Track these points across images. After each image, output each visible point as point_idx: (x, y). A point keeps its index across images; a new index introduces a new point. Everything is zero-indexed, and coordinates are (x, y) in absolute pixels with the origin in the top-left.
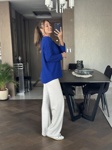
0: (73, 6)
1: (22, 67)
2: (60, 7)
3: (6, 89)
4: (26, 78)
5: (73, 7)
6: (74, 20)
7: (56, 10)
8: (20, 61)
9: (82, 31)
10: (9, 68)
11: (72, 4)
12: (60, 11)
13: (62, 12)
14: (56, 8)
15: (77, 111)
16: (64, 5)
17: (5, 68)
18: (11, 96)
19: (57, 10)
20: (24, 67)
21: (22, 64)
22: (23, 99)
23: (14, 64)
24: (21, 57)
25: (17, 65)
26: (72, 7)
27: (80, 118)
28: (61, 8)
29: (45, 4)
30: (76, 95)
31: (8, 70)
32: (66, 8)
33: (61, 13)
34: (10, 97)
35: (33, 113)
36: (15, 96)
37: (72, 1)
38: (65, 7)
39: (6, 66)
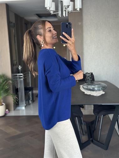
0: (81, 7)
1: (22, 78)
2: (64, 9)
3: (3, 103)
4: (27, 89)
5: (80, 9)
6: (82, 23)
7: (58, 13)
8: (20, 71)
9: (92, 36)
10: (6, 80)
11: (78, 6)
12: (64, 15)
13: (67, 16)
14: (58, 10)
15: (86, 133)
16: (68, 6)
17: (2, 80)
18: (9, 110)
19: (60, 13)
20: (24, 77)
21: (22, 74)
22: (23, 115)
23: (13, 75)
24: (21, 66)
25: (17, 75)
26: (78, 9)
27: (90, 144)
28: (66, 11)
29: (46, 6)
30: (86, 109)
31: (5, 82)
32: (72, 10)
33: (65, 16)
34: (8, 112)
35: (31, 136)
36: (14, 110)
37: (78, 1)
38: (70, 9)
39: (3, 78)
